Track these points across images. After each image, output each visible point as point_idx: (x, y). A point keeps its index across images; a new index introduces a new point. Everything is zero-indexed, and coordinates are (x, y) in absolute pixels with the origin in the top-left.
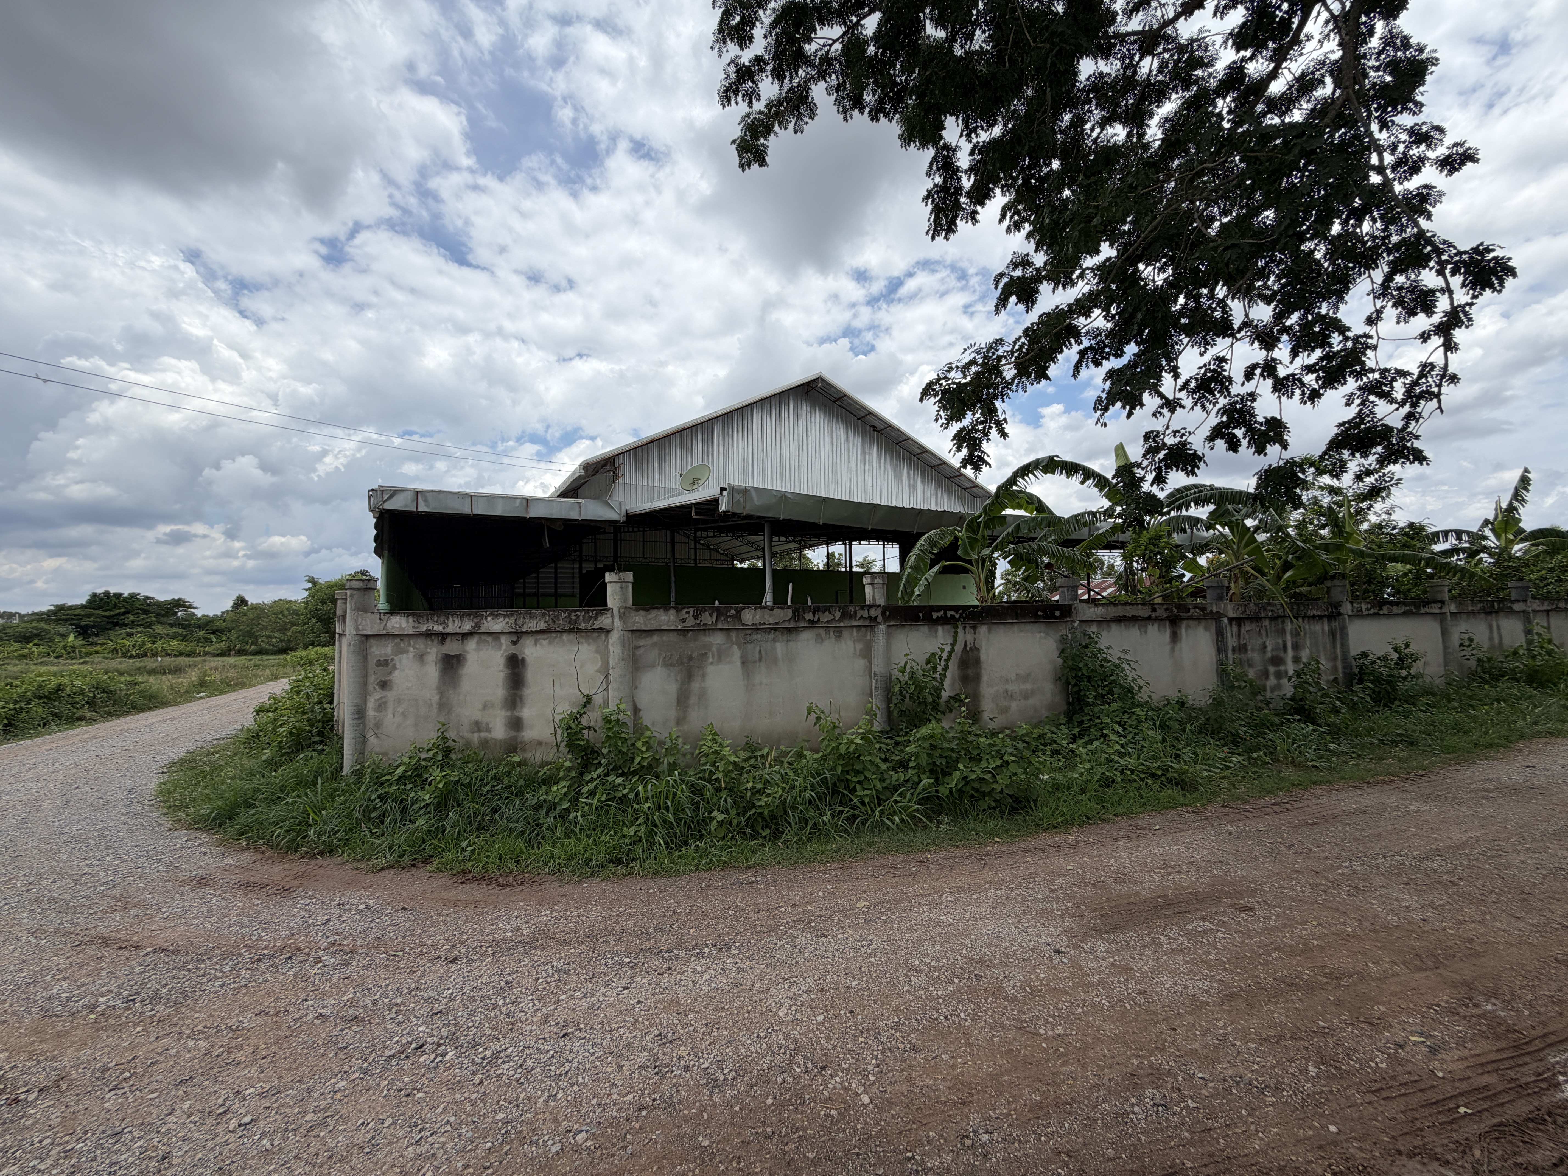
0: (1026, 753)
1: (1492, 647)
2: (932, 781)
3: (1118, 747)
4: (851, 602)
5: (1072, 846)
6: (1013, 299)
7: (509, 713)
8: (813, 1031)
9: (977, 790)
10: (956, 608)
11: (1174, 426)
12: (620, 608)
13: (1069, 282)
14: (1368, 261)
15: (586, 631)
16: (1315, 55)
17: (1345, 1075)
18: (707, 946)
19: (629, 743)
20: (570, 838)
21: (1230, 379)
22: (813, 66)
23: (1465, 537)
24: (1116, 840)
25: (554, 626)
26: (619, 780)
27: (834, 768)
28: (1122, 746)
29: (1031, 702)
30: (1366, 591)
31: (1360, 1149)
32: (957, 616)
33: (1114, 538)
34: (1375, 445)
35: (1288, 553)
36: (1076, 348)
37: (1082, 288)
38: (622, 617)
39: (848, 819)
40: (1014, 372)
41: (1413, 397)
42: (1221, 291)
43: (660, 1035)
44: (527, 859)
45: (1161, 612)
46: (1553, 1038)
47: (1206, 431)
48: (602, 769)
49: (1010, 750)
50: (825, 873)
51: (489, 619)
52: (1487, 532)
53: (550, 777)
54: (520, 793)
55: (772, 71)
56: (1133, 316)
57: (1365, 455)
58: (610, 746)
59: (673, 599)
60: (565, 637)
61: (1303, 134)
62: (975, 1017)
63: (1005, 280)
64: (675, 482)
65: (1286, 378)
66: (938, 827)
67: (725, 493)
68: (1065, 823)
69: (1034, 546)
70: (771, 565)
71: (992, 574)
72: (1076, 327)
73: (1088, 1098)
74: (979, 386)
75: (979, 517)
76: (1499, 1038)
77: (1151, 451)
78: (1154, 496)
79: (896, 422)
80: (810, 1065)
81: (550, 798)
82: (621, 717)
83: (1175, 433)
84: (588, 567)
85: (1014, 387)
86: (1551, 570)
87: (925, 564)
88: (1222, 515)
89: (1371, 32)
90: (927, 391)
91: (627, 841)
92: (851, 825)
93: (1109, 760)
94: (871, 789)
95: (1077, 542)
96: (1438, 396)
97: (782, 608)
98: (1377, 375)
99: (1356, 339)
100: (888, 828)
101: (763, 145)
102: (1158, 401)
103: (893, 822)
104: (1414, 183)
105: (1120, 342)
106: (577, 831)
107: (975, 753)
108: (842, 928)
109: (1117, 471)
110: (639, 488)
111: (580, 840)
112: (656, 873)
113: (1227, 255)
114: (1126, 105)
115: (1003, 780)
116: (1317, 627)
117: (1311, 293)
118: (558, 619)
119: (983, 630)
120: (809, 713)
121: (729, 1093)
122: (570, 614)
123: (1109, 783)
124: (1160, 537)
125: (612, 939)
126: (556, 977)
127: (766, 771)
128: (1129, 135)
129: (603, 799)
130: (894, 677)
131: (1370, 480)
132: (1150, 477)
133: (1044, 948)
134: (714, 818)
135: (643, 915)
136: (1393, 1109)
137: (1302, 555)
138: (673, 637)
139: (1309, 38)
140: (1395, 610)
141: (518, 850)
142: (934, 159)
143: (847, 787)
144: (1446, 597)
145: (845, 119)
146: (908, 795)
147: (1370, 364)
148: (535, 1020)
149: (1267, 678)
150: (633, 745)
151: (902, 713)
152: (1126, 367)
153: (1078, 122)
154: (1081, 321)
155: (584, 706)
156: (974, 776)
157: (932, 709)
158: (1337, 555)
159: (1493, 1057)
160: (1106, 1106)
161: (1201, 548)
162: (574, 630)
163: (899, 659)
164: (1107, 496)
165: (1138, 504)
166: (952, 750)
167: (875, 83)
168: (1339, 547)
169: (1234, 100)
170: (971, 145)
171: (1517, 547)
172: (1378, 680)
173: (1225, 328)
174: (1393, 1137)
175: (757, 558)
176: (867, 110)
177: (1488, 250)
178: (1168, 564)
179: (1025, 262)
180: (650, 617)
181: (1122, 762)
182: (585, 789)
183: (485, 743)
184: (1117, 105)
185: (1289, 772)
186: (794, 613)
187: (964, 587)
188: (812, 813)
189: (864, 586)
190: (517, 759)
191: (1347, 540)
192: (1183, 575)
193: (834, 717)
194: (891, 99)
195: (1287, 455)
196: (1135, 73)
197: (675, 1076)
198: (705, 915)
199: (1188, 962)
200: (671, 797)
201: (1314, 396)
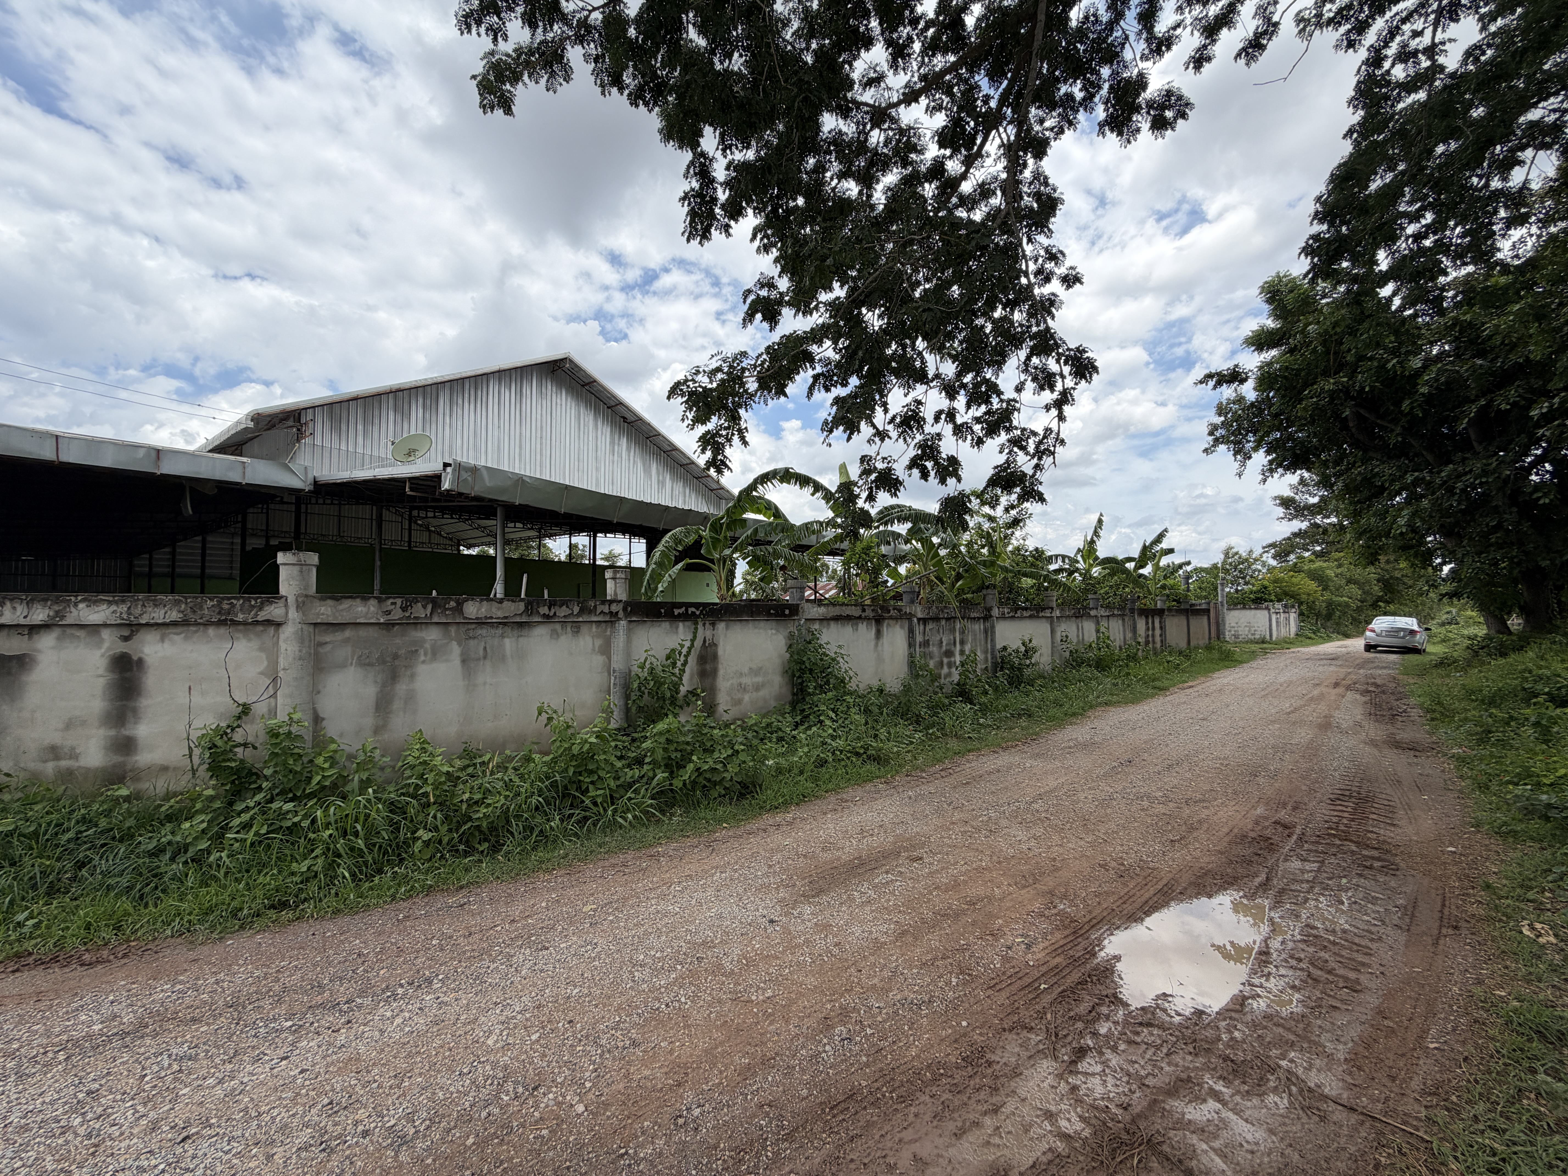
0: (755, 742)
1: (1078, 642)
2: (666, 775)
3: (830, 731)
4: (594, 596)
5: (790, 824)
6: (759, 316)
7: (113, 733)
8: (526, 1052)
9: (709, 780)
10: (697, 605)
11: (883, 454)
12: (297, 597)
13: (808, 312)
14: (1016, 341)
15: (245, 623)
16: (992, 170)
17: (974, 978)
18: (401, 986)
19: (305, 759)
20: (207, 885)
21: (924, 419)
22: (570, 26)
23: (1067, 561)
24: (825, 814)
25: (192, 617)
26: (289, 806)
27: (566, 770)
28: (834, 730)
29: (761, 693)
30: (1008, 599)
31: (981, 1034)
32: (698, 613)
33: (837, 546)
34: (1016, 486)
35: (959, 567)
36: (811, 372)
37: (817, 319)
38: (300, 606)
39: (578, 822)
40: (756, 385)
41: (1040, 453)
42: (920, 344)
43: (331, 1103)
44: (134, 923)
45: (869, 613)
46: (1095, 921)
47: (905, 461)
48: (262, 795)
49: (740, 740)
50: (549, 882)
51: (81, 606)
52: (1079, 558)
53: (181, 811)
54: (127, 836)
55: (523, 15)
56: (855, 353)
57: (1010, 493)
58: (276, 765)
59: (377, 586)
60: (211, 631)
61: (978, 231)
62: (695, 998)
63: (752, 297)
64: (385, 450)
65: (962, 425)
66: (670, 819)
67: (449, 469)
68: (785, 803)
69: (770, 549)
70: (504, 553)
71: (731, 574)
72: (811, 354)
73: (789, 1049)
74: (723, 393)
75: (722, 518)
76: (1066, 928)
77: (866, 472)
78: (867, 512)
79: (647, 416)
80: (520, 1090)
81: (178, 838)
82: (294, 729)
83: (884, 459)
84: (255, 543)
85: (757, 399)
86: (1111, 587)
87: (670, 560)
88: (916, 532)
89: (1025, 165)
90: (675, 390)
91: (297, 879)
92: (581, 828)
93: (824, 743)
94: (604, 789)
95: (808, 547)
96: (1053, 453)
97: (513, 601)
98: (1019, 432)
99: (1009, 401)
100: (621, 826)
101: (509, 92)
102: (871, 431)
103: (625, 819)
104: (1047, 290)
105: (845, 372)
106: (221, 875)
107: (709, 744)
108: (566, 936)
109: (839, 487)
110: (335, 453)
111: (225, 887)
112: (337, 912)
113: (925, 315)
114: (859, 166)
115: (733, 769)
116: (977, 627)
117: (981, 359)
118: (201, 608)
119: (721, 626)
120: (540, 714)
121: (420, 1145)
122: (220, 603)
123: (823, 763)
124: (870, 548)
125: (266, 1003)
126: (176, 1067)
127: (486, 779)
128: (860, 193)
129: (263, 831)
130: (633, 673)
131: (1013, 512)
132: (864, 495)
133: (760, 920)
134: (419, 838)
135: (315, 965)
136: (1002, 998)
137: (969, 569)
138: (373, 632)
139: (988, 156)
140: (1025, 614)
141: (120, 913)
142: (692, 163)
143: (579, 789)
144: (1054, 605)
145: (603, 93)
146: (643, 791)
147: (1015, 423)
148: (135, 1131)
149: (942, 667)
150: (311, 761)
151: (640, 709)
152: (849, 396)
153: (821, 168)
154: (814, 348)
155: (239, 718)
156: (706, 767)
157: (671, 704)
158: (991, 570)
159: (1061, 943)
160: (804, 1052)
161: (901, 559)
162: (226, 621)
163: (639, 655)
164: (832, 508)
165: (853, 518)
166: (688, 743)
167: (635, 67)
168: (993, 564)
169: (937, 188)
170: (727, 161)
171: (1094, 570)
172: (1012, 668)
173: (921, 376)
174: (1002, 1019)
175: (489, 544)
176: (626, 92)
177: (1084, 351)
178: (876, 571)
179: (770, 284)
180: (341, 607)
181: (834, 744)
182: (236, 822)
183: (67, 775)
184: (851, 163)
185: (953, 744)
186: (526, 607)
187: (708, 585)
188: (539, 819)
189: (605, 580)
190: (124, 792)
191: (998, 557)
192: (887, 581)
193: (568, 716)
194: (651, 90)
195: (960, 487)
196: (866, 140)
197: (349, 1146)
198: (401, 950)
199: (872, 911)
200: (362, 818)
201: (980, 442)
